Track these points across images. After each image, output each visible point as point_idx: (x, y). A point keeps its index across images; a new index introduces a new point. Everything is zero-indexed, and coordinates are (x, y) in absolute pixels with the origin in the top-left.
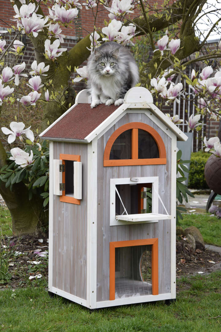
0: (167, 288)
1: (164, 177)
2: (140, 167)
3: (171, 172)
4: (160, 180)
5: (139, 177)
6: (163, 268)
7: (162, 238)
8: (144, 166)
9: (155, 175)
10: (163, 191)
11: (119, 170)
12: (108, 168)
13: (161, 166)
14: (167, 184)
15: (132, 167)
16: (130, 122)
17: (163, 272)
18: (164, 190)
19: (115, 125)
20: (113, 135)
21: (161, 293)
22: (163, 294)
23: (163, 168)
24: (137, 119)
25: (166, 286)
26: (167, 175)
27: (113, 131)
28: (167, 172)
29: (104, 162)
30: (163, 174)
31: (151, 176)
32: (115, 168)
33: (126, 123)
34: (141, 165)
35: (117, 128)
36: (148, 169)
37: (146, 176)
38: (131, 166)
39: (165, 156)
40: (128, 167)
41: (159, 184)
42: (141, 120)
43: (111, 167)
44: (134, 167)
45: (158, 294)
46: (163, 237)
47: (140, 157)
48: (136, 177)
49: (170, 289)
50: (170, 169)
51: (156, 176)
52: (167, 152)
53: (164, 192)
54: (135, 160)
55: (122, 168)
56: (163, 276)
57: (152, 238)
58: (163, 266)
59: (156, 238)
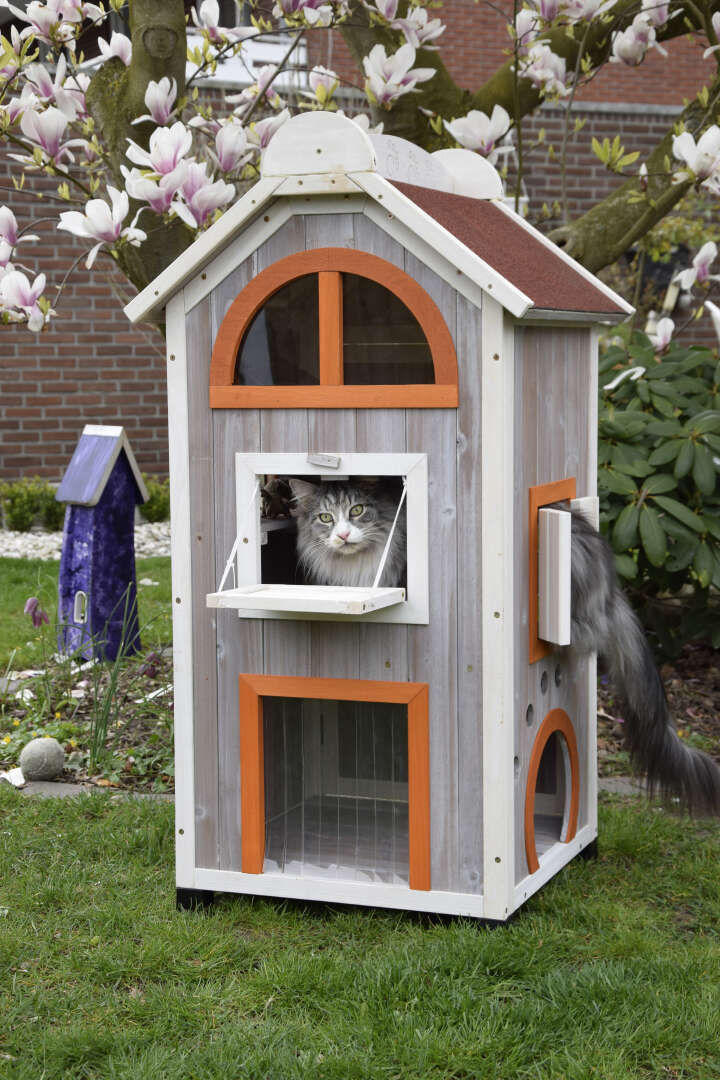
0: (466, 873)
1: (449, 459)
2: (351, 415)
3: (480, 436)
4: (432, 467)
5: (348, 450)
6: (452, 798)
7: (446, 683)
8: (368, 412)
9: (411, 445)
10: (449, 511)
11: (269, 422)
12: (228, 414)
13: (438, 414)
14: (465, 486)
15: (320, 413)
16: (310, 248)
17: (452, 811)
18: (453, 507)
19: (249, 259)
20: (241, 299)
21: (443, 887)
22: (450, 893)
23: (449, 420)
24: (336, 238)
25: (465, 865)
26: (463, 451)
27: (244, 283)
28: (463, 436)
29: (211, 392)
30: (449, 443)
31: (397, 450)
32: (255, 416)
33: (293, 250)
34: (356, 409)
35: (261, 270)
36: (385, 424)
37: (379, 450)
38: (316, 409)
39: (454, 377)
40: (305, 411)
41: (430, 484)
42: (354, 240)
43: (240, 412)
44: (326, 414)
45: (428, 888)
46: (451, 684)
47: (355, 373)
48: (335, 450)
49: (482, 881)
50: (475, 428)
51: (419, 450)
52: (464, 361)
53: (453, 515)
54: (331, 388)
55: (280, 418)
56: (452, 827)
57: (404, 680)
58: (452, 790)
59: (422, 681)
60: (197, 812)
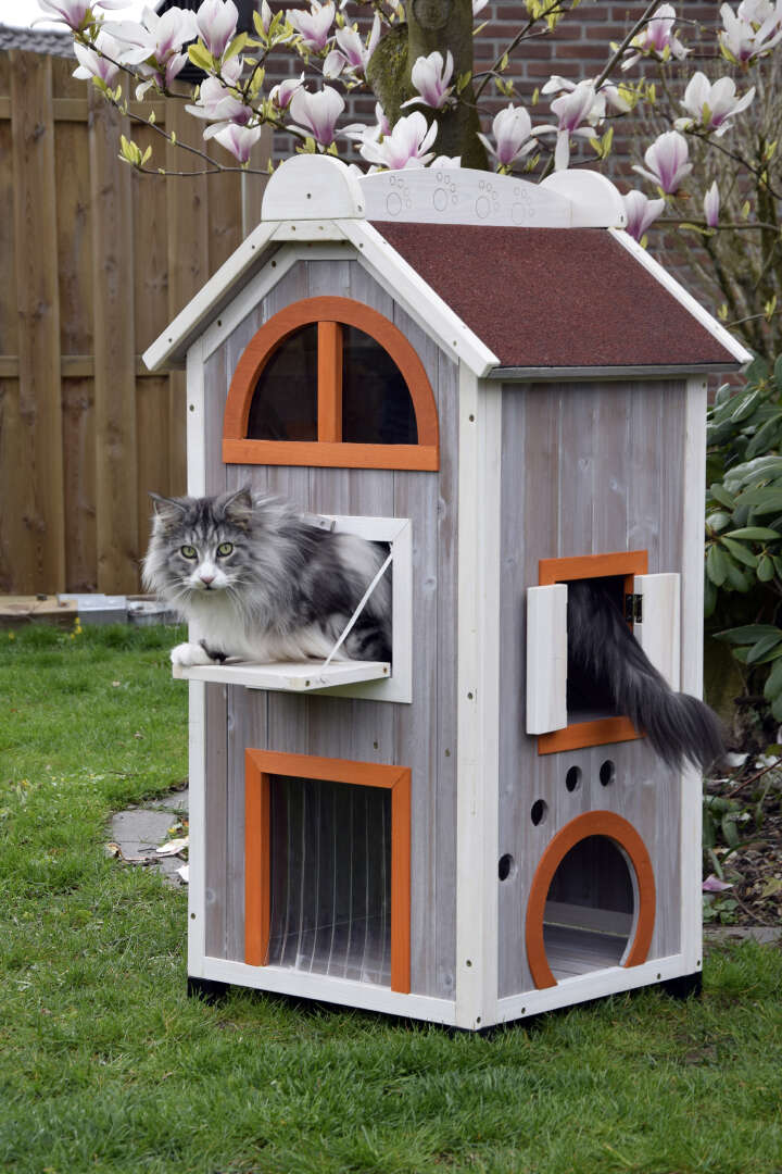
0: (442, 977)
1: (431, 524)
2: (346, 475)
3: (458, 503)
4: (417, 534)
5: (343, 513)
6: (431, 894)
7: (427, 769)
8: (360, 472)
9: (398, 510)
10: (430, 581)
11: (275, 479)
12: (239, 469)
13: (422, 475)
14: (445, 555)
15: (319, 471)
16: (312, 296)
17: (431, 909)
18: (434, 578)
19: (259, 306)
20: (252, 347)
21: (422, 991)
22: (428, 998)
23: (430, 484)
24: (332, 285)
25: (441, 968)
26: (444, 517)
27: (254, 330)
28: (443, 501)
29: (224, 445)
30: (431, 512)
31: (385, 515)
32: (262, 472)
33: (296, 298)
34: (351, 469)
35: (269, 317)
36: (376, 485)
37: (369, 514)
38: (316, 467)
39: (437, 441)
40: (306, 471)
41: (414, 552)
42: (350, 288)
43: (248, 468)
44: (325, 472)
45: (408, 991)
46: (431, 769)
47: (352, 430)
48: (332, 513)
49: (455, 986)
50: (453, 494)
51: (405, 515)
52: (445, 422)
53: (434, 587)
54: (328, 447)
55: (284, 475)
56: (430, 925)
57: (390, 763)
58: (431, 885)
59: (405, 765)
60: (208, 895)
